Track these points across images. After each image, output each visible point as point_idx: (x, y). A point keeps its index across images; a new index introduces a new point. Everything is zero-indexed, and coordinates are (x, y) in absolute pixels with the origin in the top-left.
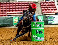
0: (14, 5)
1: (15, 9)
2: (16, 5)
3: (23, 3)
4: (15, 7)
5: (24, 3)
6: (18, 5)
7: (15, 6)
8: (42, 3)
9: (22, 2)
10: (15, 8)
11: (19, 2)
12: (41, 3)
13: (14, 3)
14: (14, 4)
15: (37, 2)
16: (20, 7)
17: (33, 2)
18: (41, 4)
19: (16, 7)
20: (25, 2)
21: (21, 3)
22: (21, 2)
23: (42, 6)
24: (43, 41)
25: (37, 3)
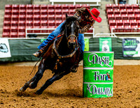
0: (45, 11)
1: (45, 22)
2: (49, 11)
3: (65, 8)
4: (45, 16)
5: (67, 8)
6: (52, 11)
7: (46, 13)
8: (110, 8)
9: (63, 5)
10: (46, 19)
11: (56, 5)
12: (108, 8)
13: (45, 6)
14: (43, 8)
15: (98, 5)
16: (57, 16)
17: (88, 5)
18: (109, 11)
19: (49, 16)
20: (70, 5)
21: (60, 8)
22: (59, 5)
23: (110, 16)
24: (112, 98)
25: (98, 7)
